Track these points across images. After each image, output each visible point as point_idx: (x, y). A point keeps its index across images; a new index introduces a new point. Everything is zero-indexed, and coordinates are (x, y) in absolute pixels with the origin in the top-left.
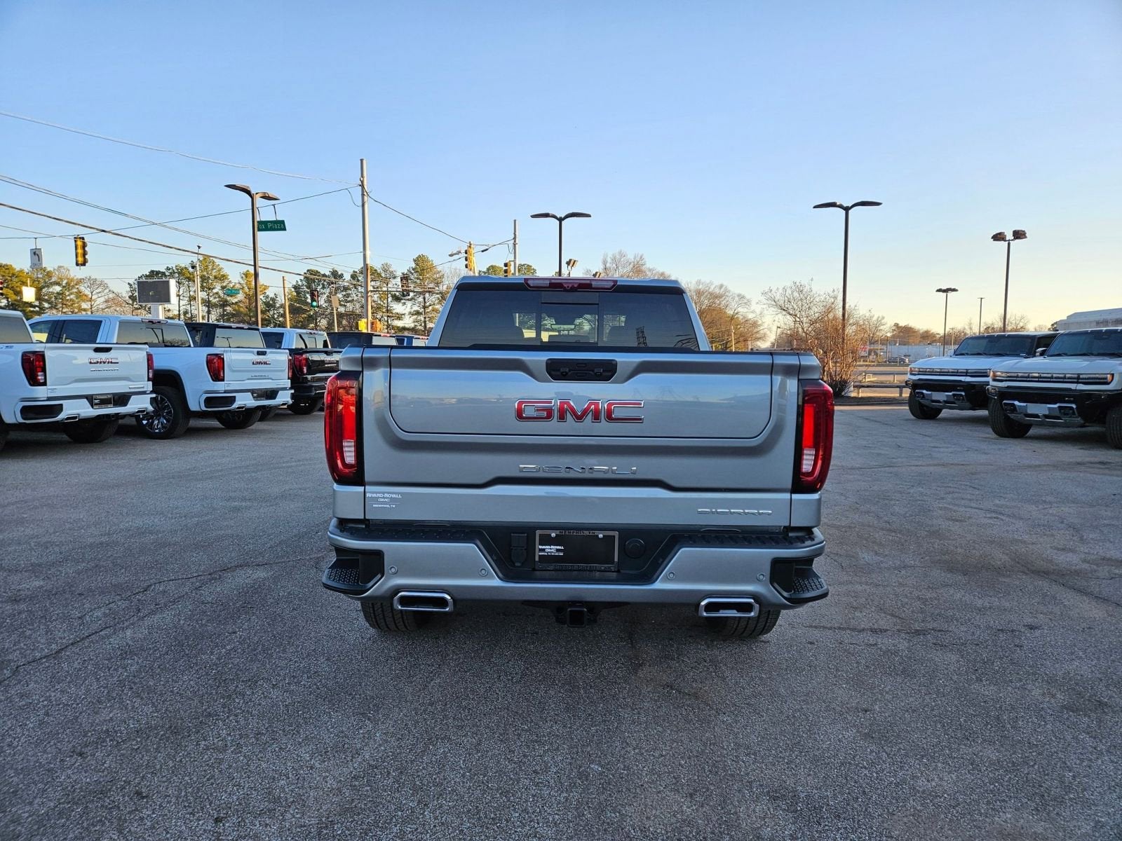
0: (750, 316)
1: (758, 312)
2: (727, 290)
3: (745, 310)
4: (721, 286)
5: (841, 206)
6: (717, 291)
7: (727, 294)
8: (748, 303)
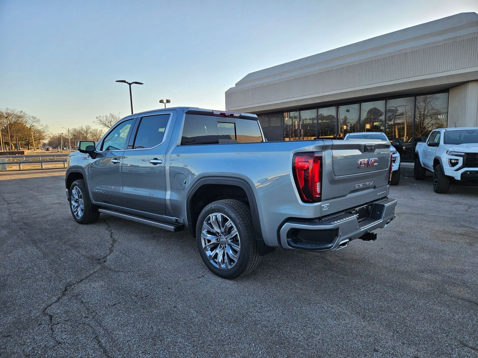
0: (40, 128)
1: (45, 126)
2: (25, 114)
3: (37, 124)
4: (21, 112)
5: (127, 83)
6: (19, 114)
7: (25, 116)
8: (38, 121)
